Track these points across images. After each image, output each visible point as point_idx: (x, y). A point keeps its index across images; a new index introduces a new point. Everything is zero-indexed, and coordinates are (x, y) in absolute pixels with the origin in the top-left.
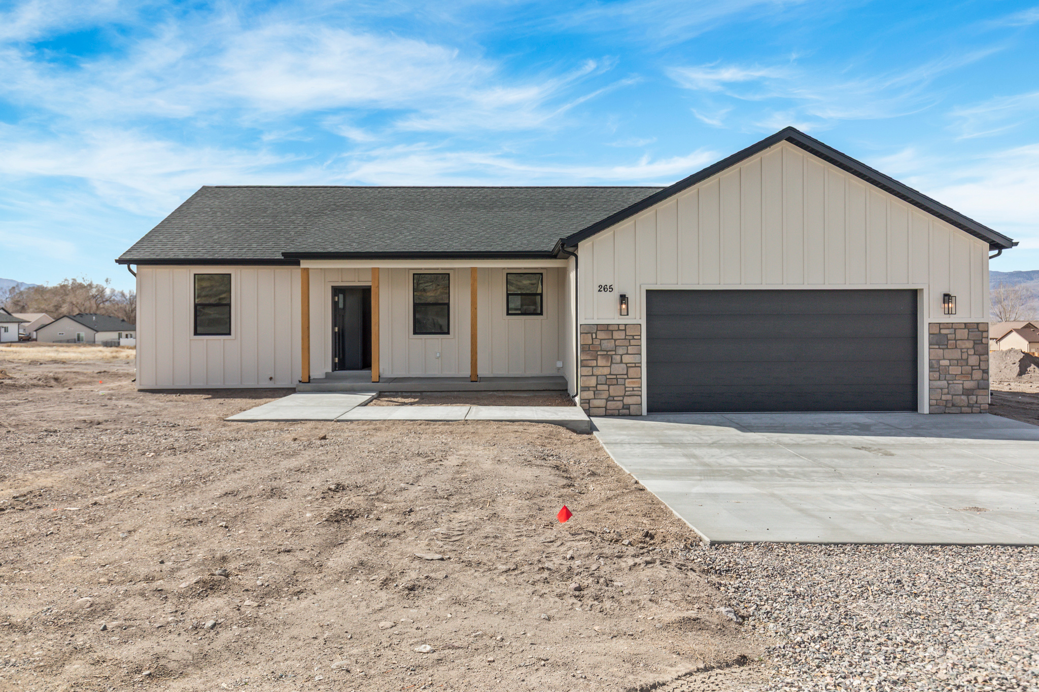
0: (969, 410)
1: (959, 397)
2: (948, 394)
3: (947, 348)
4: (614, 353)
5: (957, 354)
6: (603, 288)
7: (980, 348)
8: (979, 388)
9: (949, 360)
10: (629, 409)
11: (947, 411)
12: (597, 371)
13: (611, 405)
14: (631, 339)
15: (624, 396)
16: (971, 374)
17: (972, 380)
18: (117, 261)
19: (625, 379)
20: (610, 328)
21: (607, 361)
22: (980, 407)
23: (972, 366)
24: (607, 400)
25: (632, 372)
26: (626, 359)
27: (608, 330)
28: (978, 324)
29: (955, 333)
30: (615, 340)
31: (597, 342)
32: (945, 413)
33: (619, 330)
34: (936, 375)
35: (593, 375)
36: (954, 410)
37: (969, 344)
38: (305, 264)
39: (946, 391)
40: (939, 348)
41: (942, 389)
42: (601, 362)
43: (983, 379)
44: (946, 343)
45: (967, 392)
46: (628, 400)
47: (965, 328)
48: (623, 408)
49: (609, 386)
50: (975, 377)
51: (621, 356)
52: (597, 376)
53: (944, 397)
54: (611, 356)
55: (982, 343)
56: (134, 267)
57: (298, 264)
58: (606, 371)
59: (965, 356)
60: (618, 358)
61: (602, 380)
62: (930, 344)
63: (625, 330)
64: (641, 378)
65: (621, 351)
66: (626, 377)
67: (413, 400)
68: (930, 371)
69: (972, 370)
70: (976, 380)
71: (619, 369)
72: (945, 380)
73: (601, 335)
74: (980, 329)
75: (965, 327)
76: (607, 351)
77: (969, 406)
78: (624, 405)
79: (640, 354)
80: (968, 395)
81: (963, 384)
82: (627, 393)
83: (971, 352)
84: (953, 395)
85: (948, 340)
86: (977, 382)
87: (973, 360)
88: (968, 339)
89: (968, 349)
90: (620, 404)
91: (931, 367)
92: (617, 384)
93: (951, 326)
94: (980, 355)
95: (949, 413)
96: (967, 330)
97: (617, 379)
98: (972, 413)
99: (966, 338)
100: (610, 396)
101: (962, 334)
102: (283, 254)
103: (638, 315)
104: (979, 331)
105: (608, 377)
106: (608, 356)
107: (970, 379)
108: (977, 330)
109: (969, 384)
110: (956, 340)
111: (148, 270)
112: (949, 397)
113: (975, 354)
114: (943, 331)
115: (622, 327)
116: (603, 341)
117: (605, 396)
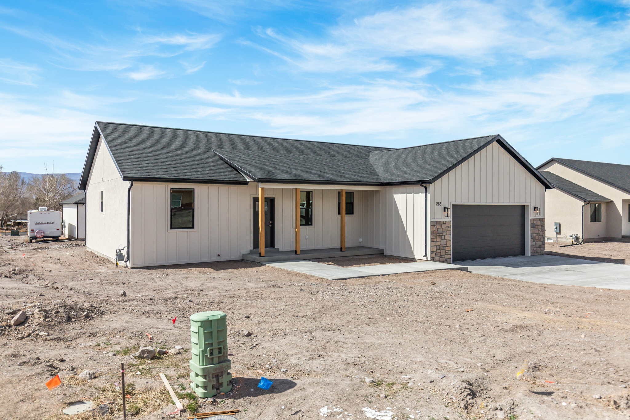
1: (538, 248)
4: (442, 235)
5: (537, 231)
6: (438, 204)
7: (543, 228)
9: (536, 234)
10: (447, 261)
12: (436, 244)
13: (441, 259)
14: (447, 228)
15: (445, 255)
20: (441, 223)
23: (541, 236)
24: (440, 257)
25: (448, 243)
26: (446, 237)
27: (440, 224)
28: (542, 219)
30: (443, 228)
31: (436, 230)
32: (534, 255)
33: (444, 224)
34: (533, 240)
35: (435, 246)
36: (537, 254)
37: (540, 227)
40: (533, 229)
41: (534, 245)
42: (438, 239)
44: (535, 227)
45: (540, 246)
48: (445, 261)
49: (440, 250)
51: (444, 236)
52: (436, 246)
53: (534, 249)
55: (543, 226)
58: (440, 243)
61: (438, 247)
62: (531, 227)
63: (446, 224)
64: (450, 246)
65: (444, 234)
66: (446, 246)
70: (542, 241)
71: (444, 242)
72: (535, 242)
73: (438, 226)
75: (539, 220)
76: (440, 234)
78: (445, 259)
79: (451, 235)
82: (447, 253)
84: (536, 248)
87: (541, 233)
89: (540, 229)
91: (531, 237)
92: (443, 249)
93: (536, 220)
94: (543, 231)
97: (443, 247)
100: (441, 255)
101: (538, 223)
103: (450, 216)
104: (542, 222)
105: (440, 246)
106: (441, 237)
109: (540, 243)
114: (534, 223)
115: (445, 222)
116: (438, 229)
117: (439, 255)
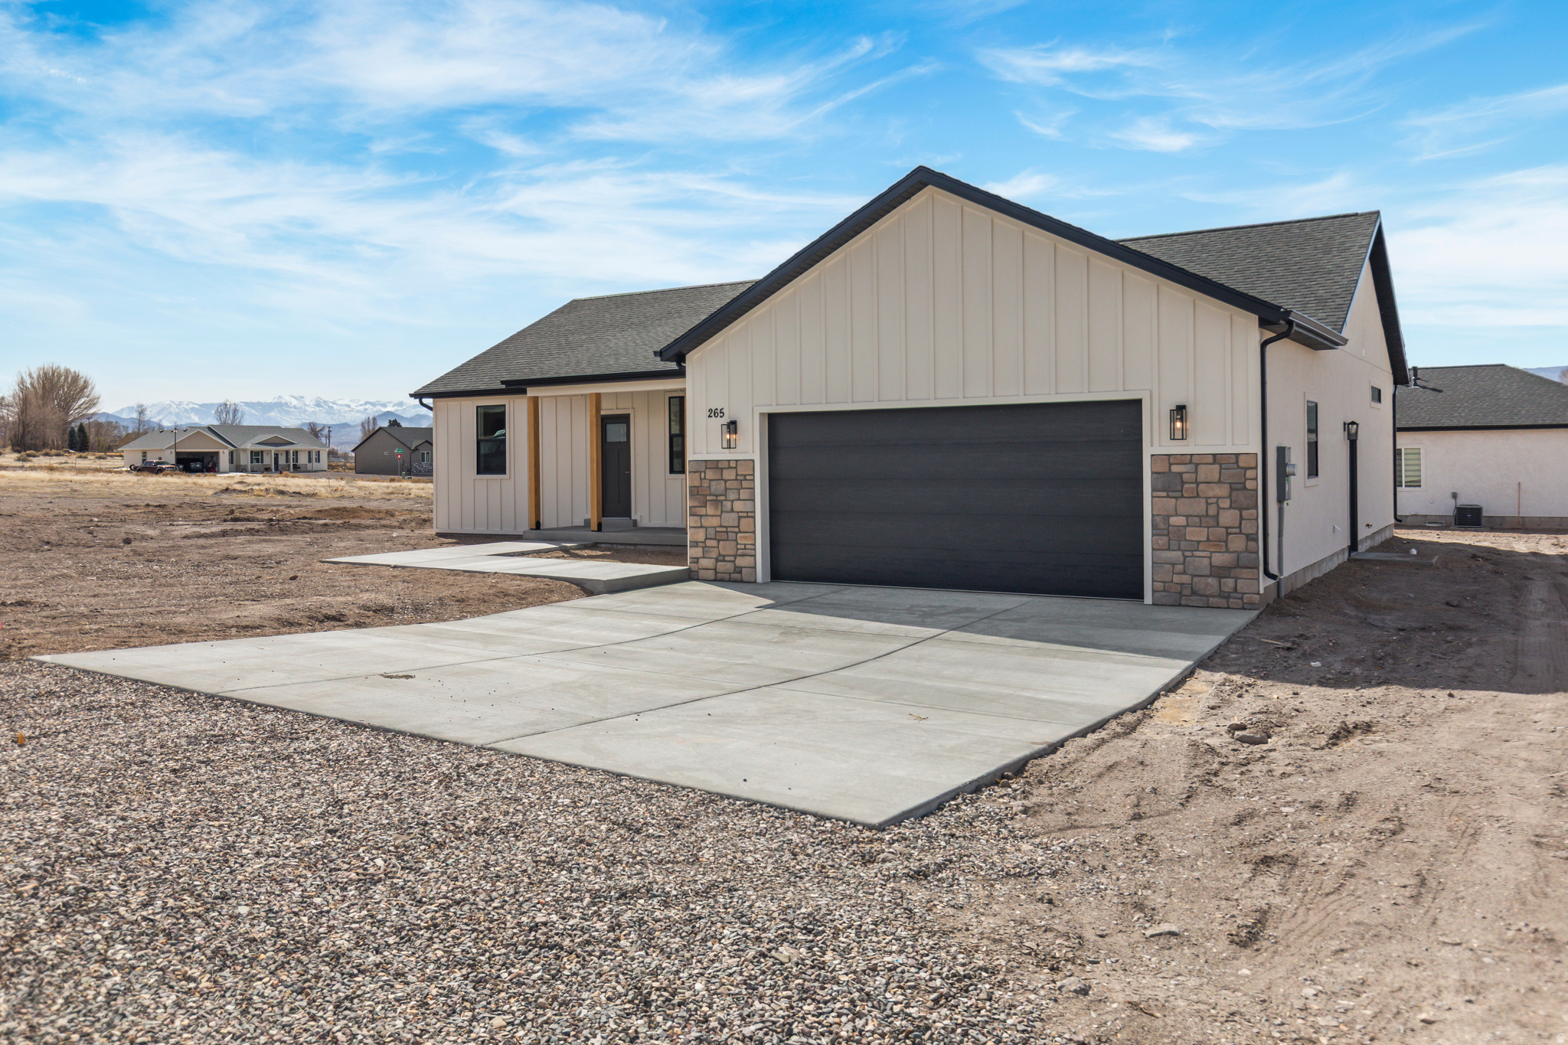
0: (1223, 602)
1: (1203, 579)
2: (1184, 573)
3: (1182, 497)
4: (723, 498)
5: (1199, 507)
6: (714, 413)
7: (1240, 496)
8: (1238, 566)
9: (1187, 516)
10: (741, 572)
11: (1183, 603)
12: (707, 522)
13: (721, 566)
14: (745, 481)
15: (735, 556)
16: (1226, 542)
17: (1227, 551)
18: (411, 395)
19: (737, 533)
20: (720, 466)
21: (716, 508)
22: (1242, 599)
23: (1227, 528)
24: (717, 560)
25: (745, 524)
26: (739, 506)
27: (717, 468)
28: (1237, 455)
29: (1196, 472)
30: (726, 481)
31: (706, 484)
32: (1180, 605)
33: (730, 467)
34: (1163, 541)
35: (702, 527)
36: (1196, 600)
37: (1222, 490)
38: (532, 392)
39: (1179, 568)
40: (1168, 496)
41: (1173, 565)
42: (710, 510)
43: (1247, 550)
44: (1179, 488)
45: (1220, 572)
46: (740, 562)
47: (1215, 462)
48: (734, 572)
49: (719, 541)
50: (1233, 546)
51: (732, 501)
52: (706, 528)
53: (1176, 579)
54: (721, 501)
55: (1245, 488)
56: (428, 401)
57: (524, 392)
58: (715, 521)
59: (1212, 511)
60: (728, 504)
61: (711, 532)
62: (1154, 490)
63: (736, 468)
64: (754, 532)
65: (732, 496)
66: (736, 530)
67: (599, 553)
68: (1153, 535)
69: (1228, 534)
70: (1235, 552)
71: (729, 519)
72: (1179, 549)
73: (710, 475)
74: (1240, 464)
75: (1214, 460)
76: (717, 496)
77: (1222, 594)
78: (736, 567)
79: (754, 500)
80: (1220, 577)
81: (1210, 558)
82: (740, 552)
83: (1226, 503)
84: (1193, 576)
85: (1183, 483)
86: (1235, 555)
87: (1228, 518)
88: (1219, 482)
89: (1219, 498)
90: (729, 566)
91: (1154, 526)
92: (727, 540)
93: (1190, 459)
94: (1241, 509)
95: (1187, 606)
96: (1217, 467)
97: (727, 532)
98: (1228, 608)
99: (1217, 479)
100: (720, 555)
101: (1211, 472)
102: (503, 382)
103: (751, 447)
104: (1239, 467)
105: (718, 529)
106: (717, 503)
107: (1224, 550)
108: (1235, 466)
109: (1220, 559)
110: (1198, 483)
111: (443, 403)
112: (1186, 579)
113: (1231, 507)
114: (1175, 469)
115: (733, 464)
116: (713, 483)
117: (714, 554)
